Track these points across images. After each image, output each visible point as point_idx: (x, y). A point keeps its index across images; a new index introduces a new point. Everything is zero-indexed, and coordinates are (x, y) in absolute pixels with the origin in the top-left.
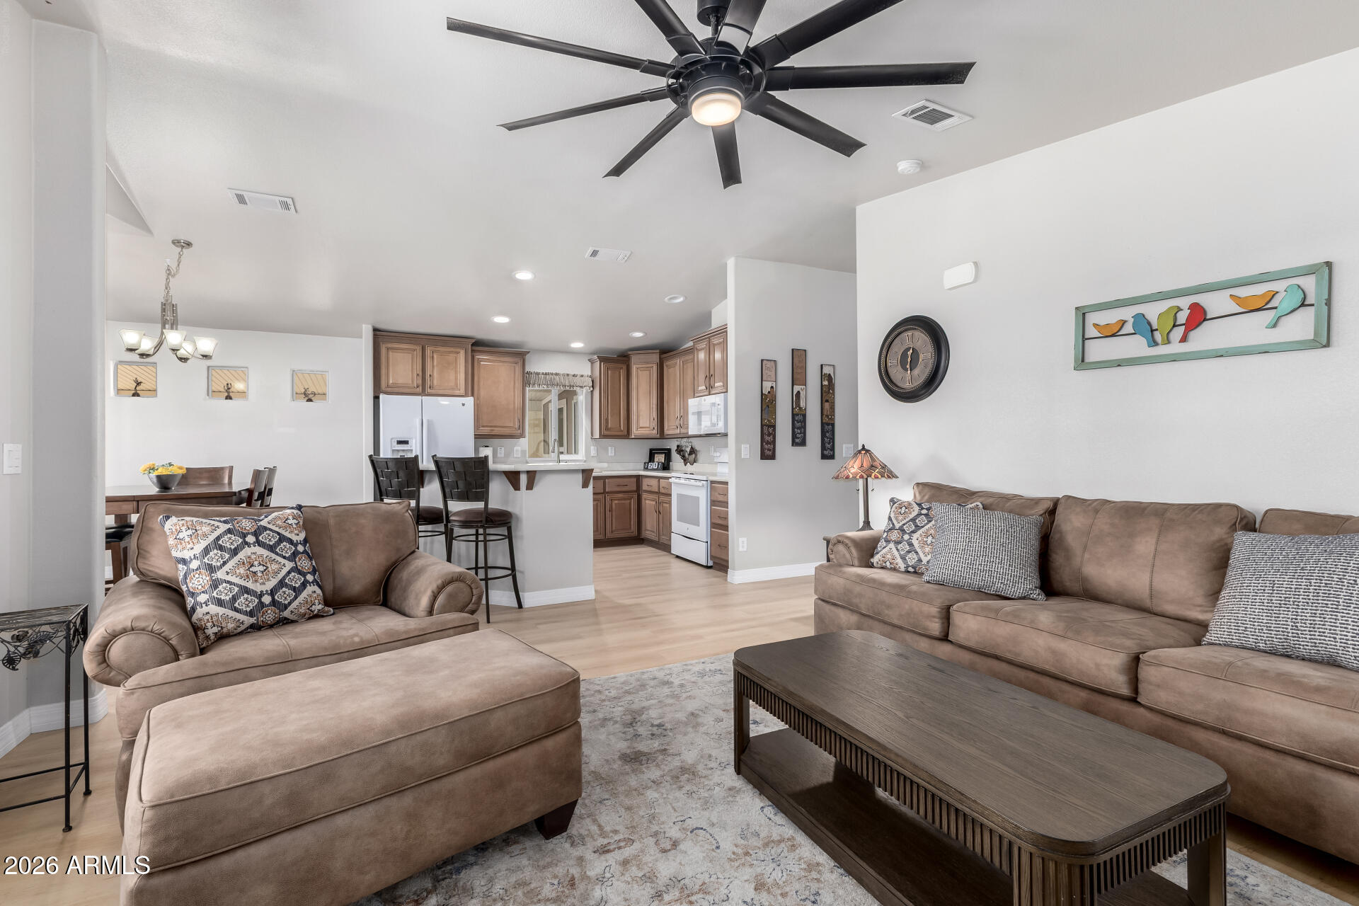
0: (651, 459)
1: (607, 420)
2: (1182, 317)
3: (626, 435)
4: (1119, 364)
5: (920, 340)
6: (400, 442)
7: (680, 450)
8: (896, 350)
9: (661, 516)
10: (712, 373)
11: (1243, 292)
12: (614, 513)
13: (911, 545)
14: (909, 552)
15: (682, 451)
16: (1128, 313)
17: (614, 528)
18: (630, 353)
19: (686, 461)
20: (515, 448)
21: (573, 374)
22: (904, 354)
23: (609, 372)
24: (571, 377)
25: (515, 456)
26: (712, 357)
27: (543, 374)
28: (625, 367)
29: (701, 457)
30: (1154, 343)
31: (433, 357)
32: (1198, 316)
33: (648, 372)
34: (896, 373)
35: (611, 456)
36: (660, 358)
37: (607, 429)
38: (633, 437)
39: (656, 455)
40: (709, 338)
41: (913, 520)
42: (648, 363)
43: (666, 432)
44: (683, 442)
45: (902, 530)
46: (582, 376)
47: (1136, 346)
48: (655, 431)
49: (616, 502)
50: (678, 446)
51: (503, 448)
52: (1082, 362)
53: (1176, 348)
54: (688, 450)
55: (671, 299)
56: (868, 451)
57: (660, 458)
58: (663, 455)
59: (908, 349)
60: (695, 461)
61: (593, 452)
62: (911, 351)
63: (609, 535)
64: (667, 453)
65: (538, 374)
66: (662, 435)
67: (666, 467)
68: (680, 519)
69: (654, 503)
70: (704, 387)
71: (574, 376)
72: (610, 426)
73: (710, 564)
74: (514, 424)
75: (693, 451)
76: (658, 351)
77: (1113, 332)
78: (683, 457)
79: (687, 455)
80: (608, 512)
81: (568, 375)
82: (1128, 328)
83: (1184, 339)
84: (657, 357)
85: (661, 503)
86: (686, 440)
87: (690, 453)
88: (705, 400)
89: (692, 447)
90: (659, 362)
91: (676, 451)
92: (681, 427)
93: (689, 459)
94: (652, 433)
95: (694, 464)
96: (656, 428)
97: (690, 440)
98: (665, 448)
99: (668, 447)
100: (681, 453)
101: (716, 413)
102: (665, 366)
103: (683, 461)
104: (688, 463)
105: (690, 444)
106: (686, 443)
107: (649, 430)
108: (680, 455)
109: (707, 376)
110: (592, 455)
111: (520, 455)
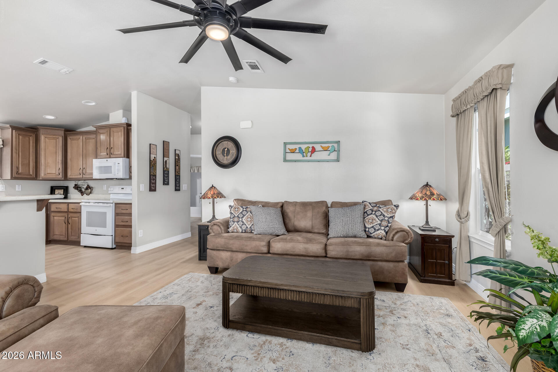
0: (53, 192)
2: (310, 150)
3: (36, 177)
4: (295, 161)
5: (230, 145)
7: (77, 187)
8: (220, 148)
9: (70, 226)
10: (112, 146)
11: (324, 145)
13: (243, 222)
14: (243, 225)
15: (80, 187)
16: (297, 146)
18: (38, 127)
19: (82, 193)
22: (224, 150)
23: (21, 136)
26: (112, 139)
28: (34, 136)
29: (94, 191)
30: (304, 156)
32: (314, 150)
33: (55, 140)
34: (220, 157)
35: (17, 191)
36: (65, 134)
37: (18, 173)
38: (41, 179)
39: (56, 190)
40: (110, 128)
41: (241, 213)
42: (54, 135)
43: (69, 177)
44: (80, 183)
45: (238, 217)
47: (299, 156)
48: (61, 176)
50: (76, 185)
52: (285, 160)
53: (308, 158)
54: (85, 187)
55: (86, 102)
56: (215, 187)
57: (60, 192)
58: (63, 190)
59: (226, 148)
60: (91, 193)
61: (2, 188)
62: (227, 149)
66: (66, 177)
67: (65, 197)
68: (89, 225)
69: (63, 218)
70: (105, 154)
72: (20, 171)
73: (114, 246)
75: (88, 187)
76: (64, 129)
77: (293, 151)
78: (80, 191)
79: (83, 190)
82: (297, 151)
83: (311, 156)
84: (62, 133)
85: (70, 218)
86: (82, 181)
87: (87, 189)
88: (107, 160)
89: (88, 185)
90: (63, 136)
91: (74, 187)
92: (84, 174)
93: (85, 192)
94: (57, 176)
95: (90, 195)
96: (61, 174)
97: (86, 181)
98: (64, 186)
99: (66, 186)
100: (79, 189)
101: (116, 168)
102: (69, 139)
103: (80, 193)
104: (85, 195)
105: (86, 184)
106: (83, 183)
107: (54, 175)
108: (77, 190)
109: (108, 148)
110: (1, 190)
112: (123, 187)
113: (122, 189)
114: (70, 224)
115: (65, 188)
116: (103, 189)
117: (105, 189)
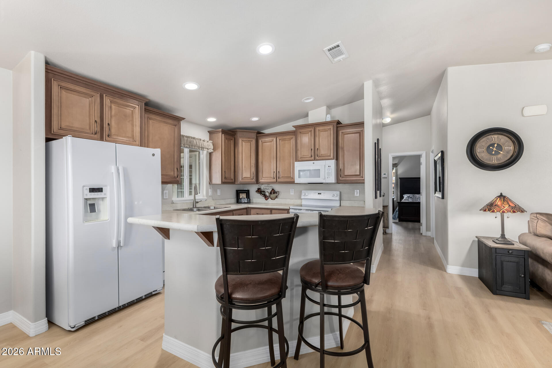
0: (238, 197)
1: (225, 172)
3: (233, 182)
5: (502, 139)
6: (92, 190)
7: (259, 191)
8: (483, 144)
10: (317, 147)
15: (264, 192)
18: (238, 130)
19: (266, 197)
22: (491, 146)
24: (202, 141)
25: (164, 197)
26: (317, 139)
28: (234, 139)
29: (280, 196)
31: (111, 107)
33: (250, 143)
34: (483, 156)
35: (218, 196)
36: (257, 136)
37: (225, 178)
38: (239, 183)
39: (240, 194)
40: (313, 127)
42: (249, 138)
43: (261, 180)
44: (263, 187)
48: (254, 180)
50: (259, 189)
54: (269, 191)
56: (504, 197)
57: (243, 196)
58: (245, 194)
59: (494, 144)
60: (276, 197)
61: (210, 193)
62: (497, 145)
70: (309, 156)
71: (204, 141)
72: (226, 176)
74: (174, 173)
75: (273, 192)
76: (257, 131)
78: (264, 195)
79: (267, 194)
81: (200, 140)
84: (254, 135)
86: (266, 185)
87: (271, 193)
88: (314, 163)
89: (273, 189)
90: (256, 138)
91: (256, 191)
92: (279, 178)
93: (270, 196)
94: (252, 180)
95: (276, 199)
96: (254, 178)
97: (270, 185)
98: (244, 189)
100: (263, 193)
101: (326, 171)
102: (260, 142)
103: (264, 197)
104: (270, 199)
105: (271, 188)
106: (266, 187)
107: (249, 179)
108: (261, 194)
109: (312, 149)
110: (210, 195)
111: (167, 197)
112: (320, 192)
113: (318, 194)
115: (247, 192)
116: (291, 194)
117: (293, 194)
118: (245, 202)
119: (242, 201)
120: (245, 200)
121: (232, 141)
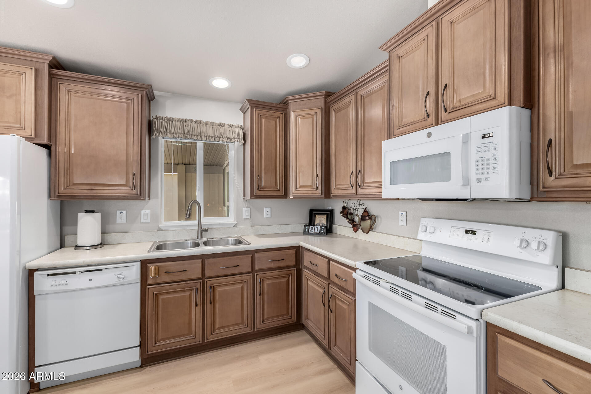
0: (311, 222)
1: (260, 177)
3: (285, 194)
7: (346, 213)
9: (332, 316)
10: (444, 80)
12: (266, 296)
15: (351, 214)
17: (266, 317)
19: (356, 227)
20: (143, 212)
21: (218, 122)
23: (263, 120)
24: (216, 127)
25: (143, 221)
27: (179, 120)
28: (282, 116)
29: (380, 225)
33: (310, 120)
35: (266, 218)
36: (325, 101)
37: (260, 188)
38: (291, 197)
39: (317, 216)
40: (437, 19)
42: (310, 109)
43: (333, 192)
44: (351, 204)
46: (231, 126)
48: (319, 191)
49: (270, 282)
50: (344, 208)
51: (124, 212)
54: (360, 213)
57: (321, 220)
58: (325, 217)
60: (371, 229)
61: (245, 213)
63: (259, 326)
64: (330, 214)
65: (171, 120)
66: (327, 193)
67: (329, 230)
68: (375, 347)
69: (321, 291)
70: (422, 114)
71: (220, 125)
72: (263, 185)
74: (129, 181)
75: (366, 215)
76: (324, 93)
78: (352, 221)
79: (357, 219)
80: (258, 297)
81: (212, 124)
84: (321, 102)
85: (333, 297)
86: (356, 201)
87: (363, 218)
88: (429, 135)
89: (365, 211)
90: (323, 107)
91: (341, 212)
92: (360, 187)
93: (360, 225)
94: (315, 192)
95: (370, 232)
96: (320, 187)
97: (363, 202)
98: (327, 208)
99: (330, 208)
100: (349, 217)
101: (474, 156)
102: (333, 111)
103: (351, 226)
104: (360, 231)
105: (363, 207)
106: (356, 205)
107: (310, 189)
108: (347, 218)
109: (428, 93)
110: (245, 217)
111: (149, 221)
112: (471, 226)
113: (467, 232)
114: (332, 312)
115: (329, 212)
116: (400, 223)
117: (404, 224)
118: (316, 232)
119: (310, 229)
120: (316, 229)
121: (278, 120)
